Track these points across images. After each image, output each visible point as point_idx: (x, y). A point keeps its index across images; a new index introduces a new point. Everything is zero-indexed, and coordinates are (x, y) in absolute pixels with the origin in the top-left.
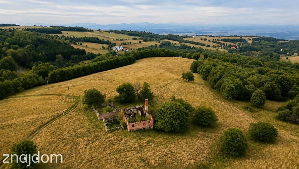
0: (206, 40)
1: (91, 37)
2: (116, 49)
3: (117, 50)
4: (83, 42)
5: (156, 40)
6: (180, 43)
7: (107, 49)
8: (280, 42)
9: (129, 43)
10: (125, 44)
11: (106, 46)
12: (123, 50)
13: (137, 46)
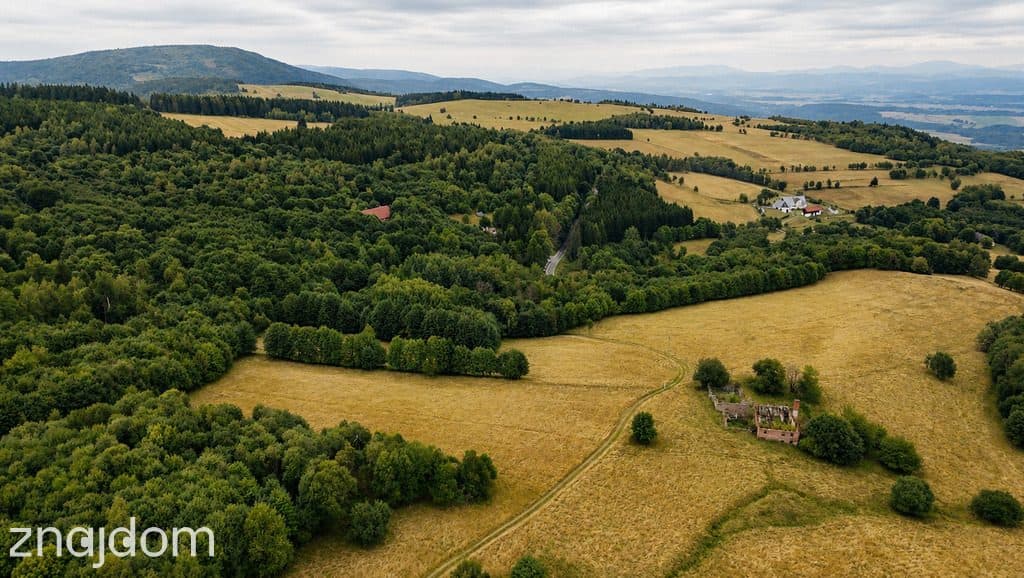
1: (714, 156)
2: (785, 205)
3: (784, 210)
4: (687, 171)
5: (946, 173)
7: (754, 201)
9: (833, 185)
10: (819, 187)
11: (753, 191)
12: (805, 211)
13: (857, 197)
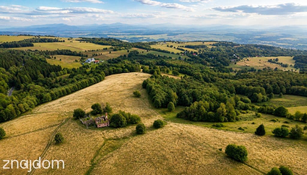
0: (171, 46)
2: (89, 61)
5: (126, 49)
6: (148, 51)
8: (236, 46)
9: (100, 54)
10: (96, 55)
12: (95, 62)
13: (108, 57)
